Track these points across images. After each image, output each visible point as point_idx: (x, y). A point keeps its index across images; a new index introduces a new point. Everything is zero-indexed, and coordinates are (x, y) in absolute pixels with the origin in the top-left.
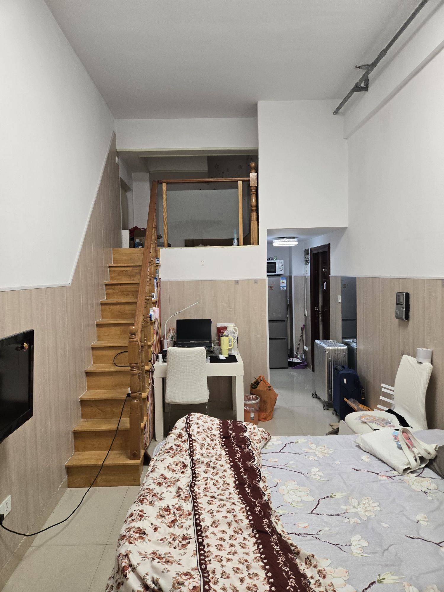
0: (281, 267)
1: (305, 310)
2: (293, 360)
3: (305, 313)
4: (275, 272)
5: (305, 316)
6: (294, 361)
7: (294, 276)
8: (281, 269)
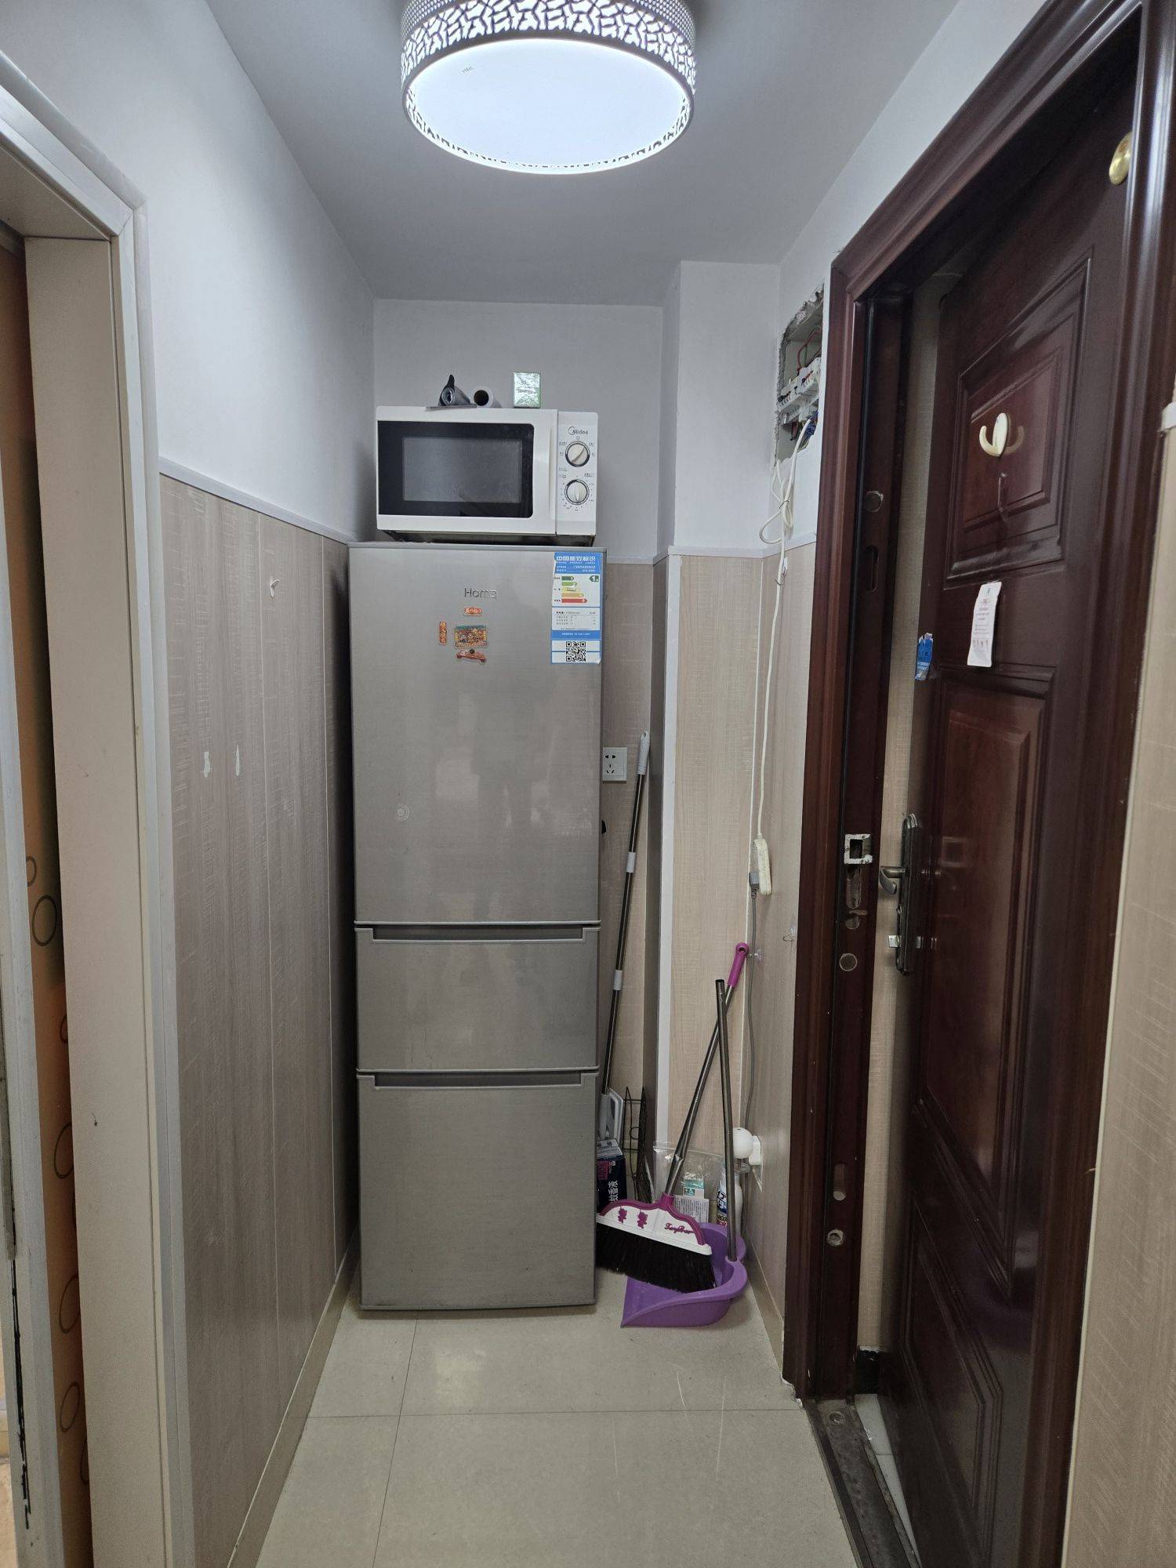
0: (573, 473)
1: (755, 836)
2: (642, 1220)
3: (754, 862)
4: (524, 509)
5: (755, 888)
6: (646, 1232)
7: (687, 559)
8: (576, 490)
